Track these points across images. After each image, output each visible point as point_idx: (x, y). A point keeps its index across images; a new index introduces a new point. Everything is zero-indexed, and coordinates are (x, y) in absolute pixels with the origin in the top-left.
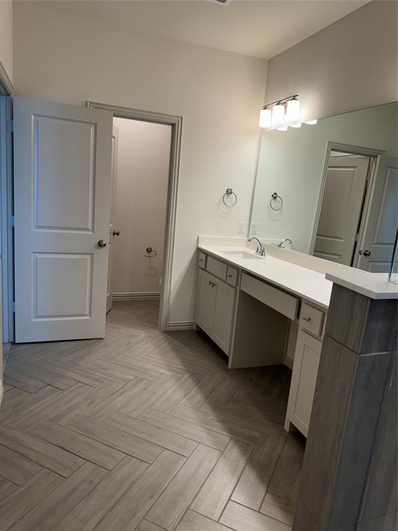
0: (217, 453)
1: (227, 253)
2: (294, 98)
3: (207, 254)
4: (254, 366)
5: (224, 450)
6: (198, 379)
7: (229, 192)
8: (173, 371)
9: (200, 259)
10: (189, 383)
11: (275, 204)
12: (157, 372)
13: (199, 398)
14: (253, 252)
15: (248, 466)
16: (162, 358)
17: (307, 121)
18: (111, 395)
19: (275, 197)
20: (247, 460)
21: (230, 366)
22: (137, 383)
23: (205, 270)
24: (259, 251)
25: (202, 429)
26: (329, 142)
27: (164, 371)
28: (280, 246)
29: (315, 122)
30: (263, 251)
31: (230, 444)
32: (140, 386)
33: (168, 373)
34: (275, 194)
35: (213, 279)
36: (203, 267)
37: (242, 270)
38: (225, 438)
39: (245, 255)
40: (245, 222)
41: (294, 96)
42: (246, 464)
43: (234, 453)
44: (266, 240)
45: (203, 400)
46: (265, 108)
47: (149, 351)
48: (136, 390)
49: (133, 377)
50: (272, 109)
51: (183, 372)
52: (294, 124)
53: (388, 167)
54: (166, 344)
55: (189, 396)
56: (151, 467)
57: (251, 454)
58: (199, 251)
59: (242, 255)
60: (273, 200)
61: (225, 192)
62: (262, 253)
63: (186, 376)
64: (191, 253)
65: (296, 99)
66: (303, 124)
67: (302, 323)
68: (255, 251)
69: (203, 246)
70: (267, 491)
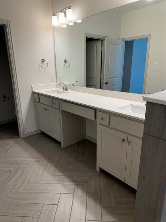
0: (72, 195)
1: (49, 92)
2: (69, 8)
3: (39, 94)
4: (73, 143)
5: (74, 192)
6: (49, 158)
7: (43, 61)
8: (35, 158)
9: (35, 97)
10: (45, 162)
11: (66, 65)
12: (27, 161)
13: (53, 168)
14: (62, 90)
15: (88, 197)
16: (26, 153)
17: (77, 21)
18: (4, 183)
19: (65, 61)
20: (87, 194)
21: (62, 146)
22: (17, 170)
23: (39, 103)
24: (65, 89)
25: (60, 185)
26: (85, 33)
27: (30, 160)
28: (74, 85)
29: (80, 21)
30: (67, 89)
31: (76, 188)
32: (19, 172)
33: (33, 160)
34: (65, 60)
35: (45, 107)
36: (38, 101)
37: (61, 99)
38: (72, 186)
39: (58, 92)
40: (54, 76)
41: (69, 7)
42: (87, 196)
43: (79, 192)
44: (67, 83)
45: (55, 169)
46: (54, 15)
47: (18, 150)
48: (17, 175)
49: (14, 168)
50: (58, 15)
51: (41, 157)
52: (70, 23)
53: (110, 44)
54: (27, 144)
55: (47, 169)
56: (39, 219)
57: (87, 190)
58: (34, 93)
59: (56, 92)
60: (65, 63)
61: (41, 61)
62: (67, 90)
63: (42, 158)
64: (29, 95)
65: (70, 9)
66: (75, 23)
67: (98, 121)
68: (63, 89)
69: (35, 90)
70: (101, 207)
